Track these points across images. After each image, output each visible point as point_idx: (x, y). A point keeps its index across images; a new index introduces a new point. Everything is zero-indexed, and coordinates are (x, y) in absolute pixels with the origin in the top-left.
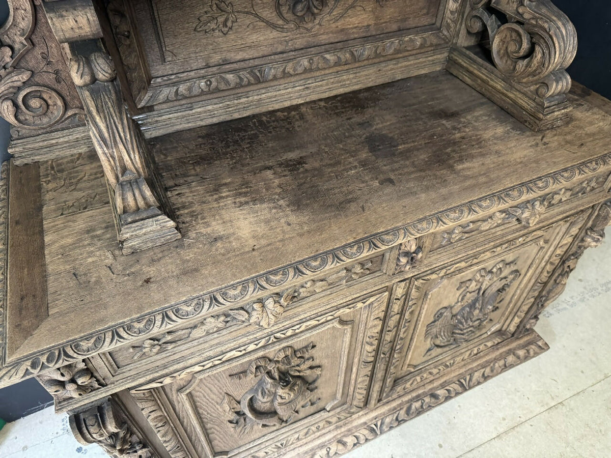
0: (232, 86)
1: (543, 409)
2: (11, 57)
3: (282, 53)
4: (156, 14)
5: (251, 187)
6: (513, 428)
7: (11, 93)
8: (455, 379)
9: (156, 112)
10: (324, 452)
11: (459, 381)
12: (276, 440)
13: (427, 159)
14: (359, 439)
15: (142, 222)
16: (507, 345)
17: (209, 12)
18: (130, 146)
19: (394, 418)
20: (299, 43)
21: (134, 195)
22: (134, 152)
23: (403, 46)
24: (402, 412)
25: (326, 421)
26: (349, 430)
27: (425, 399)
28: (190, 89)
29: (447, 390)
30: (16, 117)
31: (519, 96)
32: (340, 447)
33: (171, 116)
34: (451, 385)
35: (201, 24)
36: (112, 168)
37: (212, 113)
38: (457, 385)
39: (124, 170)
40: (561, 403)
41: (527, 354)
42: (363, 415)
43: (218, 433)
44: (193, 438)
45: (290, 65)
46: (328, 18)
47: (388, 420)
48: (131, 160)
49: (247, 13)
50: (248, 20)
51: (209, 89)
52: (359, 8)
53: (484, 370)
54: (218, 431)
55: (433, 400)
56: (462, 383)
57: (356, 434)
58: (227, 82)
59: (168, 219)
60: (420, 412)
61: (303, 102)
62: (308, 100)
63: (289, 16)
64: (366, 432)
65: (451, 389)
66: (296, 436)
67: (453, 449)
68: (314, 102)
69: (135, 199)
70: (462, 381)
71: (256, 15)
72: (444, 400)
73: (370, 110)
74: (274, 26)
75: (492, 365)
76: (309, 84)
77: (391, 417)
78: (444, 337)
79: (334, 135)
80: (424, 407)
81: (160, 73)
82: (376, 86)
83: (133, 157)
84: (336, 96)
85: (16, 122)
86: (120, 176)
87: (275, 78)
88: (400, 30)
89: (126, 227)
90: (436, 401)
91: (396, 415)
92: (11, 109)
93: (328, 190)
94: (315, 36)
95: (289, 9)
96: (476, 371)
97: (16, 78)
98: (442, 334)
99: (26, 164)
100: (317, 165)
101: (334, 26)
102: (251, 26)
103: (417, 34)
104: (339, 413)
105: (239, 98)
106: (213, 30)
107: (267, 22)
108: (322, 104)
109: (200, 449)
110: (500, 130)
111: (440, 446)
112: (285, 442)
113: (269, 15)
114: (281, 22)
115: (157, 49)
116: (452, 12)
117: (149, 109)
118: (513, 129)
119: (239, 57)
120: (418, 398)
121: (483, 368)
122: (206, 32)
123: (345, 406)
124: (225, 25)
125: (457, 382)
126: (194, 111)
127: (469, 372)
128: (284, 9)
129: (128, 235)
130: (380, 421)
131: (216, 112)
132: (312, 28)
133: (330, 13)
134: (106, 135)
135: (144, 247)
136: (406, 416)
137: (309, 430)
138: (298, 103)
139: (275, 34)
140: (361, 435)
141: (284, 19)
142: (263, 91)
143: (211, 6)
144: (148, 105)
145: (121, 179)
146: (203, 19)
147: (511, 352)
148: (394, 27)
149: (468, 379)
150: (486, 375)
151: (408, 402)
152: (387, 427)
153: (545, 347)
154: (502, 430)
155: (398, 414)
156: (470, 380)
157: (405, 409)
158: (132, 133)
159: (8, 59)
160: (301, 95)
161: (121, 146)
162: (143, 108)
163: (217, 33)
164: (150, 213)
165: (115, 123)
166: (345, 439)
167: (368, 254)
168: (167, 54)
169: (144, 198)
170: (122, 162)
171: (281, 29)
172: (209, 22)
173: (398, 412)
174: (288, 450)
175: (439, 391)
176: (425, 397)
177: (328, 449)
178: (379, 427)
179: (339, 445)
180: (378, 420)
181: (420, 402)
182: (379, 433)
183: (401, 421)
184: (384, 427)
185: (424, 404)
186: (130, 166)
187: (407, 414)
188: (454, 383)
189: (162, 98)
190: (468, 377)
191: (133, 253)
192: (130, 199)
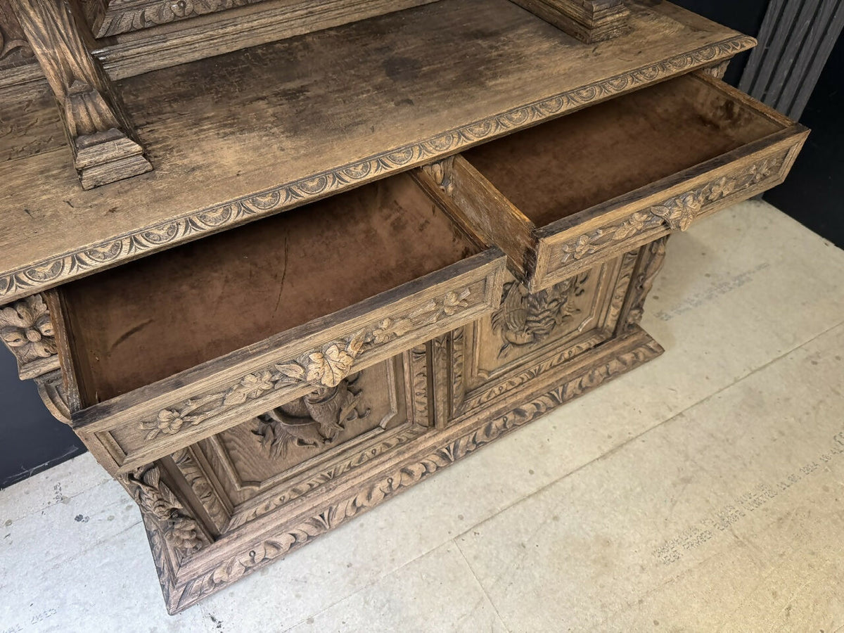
0: (213, 9)
1: (658, 422)
5: (238, 118)
6: (621, 446)
8: (544, 392)
9: (120, 46)
10: (385, 483)
11: (549, 393)
12: (321, 468)
13: (454, 79)
14: (429, 467)
15: (101, 145)
16: (609, 348)
18: (74, 45)
19: (471, 440)
21: (87, 109)
22: (81, 56)
24: (480, 432)
25: (384, 444)
26: (414, 456)
27: (507, 416)
28: (159, 13)
29: (534, 404)
31: (567, 4)
32: (405, 477)
33: (140, 50)
34: (540, 398)
36: (56, 75)
37: (192, 46)
38: (548, 399)
39: (72, 78)
40: (681, 414)
41: (635, 359)
42: (431, 436)
43: (241, 450)
44: (208, 451)
47: (462, 442)
48: (78, 64)
51: (184, 13)
53: (581, 379)
54: (240, 446)
55: (518, 418)
56: (553, 395)
57: (424, 461)
58: (206, 4)
59: (132, 142)
60: (502, 432)
61: (308, 32)
62: (314, 29)
64: (436, 458)
65: (540, 403)
66: (347, 463)
67: (546, 474)
68: (323, 31)
69: (89, 114)
70: (553, 393)
72: (531, 417)
73: (392, 36)
75: (590, 372)
76: (312, 7)
77: (466, 439)
78: (515, 325)
79: (346, 62)
80: (508, 427)
82: (401, 11)
83: (79, 59)
84: (350, 24)
86: (67, 85)
89: (82, 151)
90: (522, 418)
91: (472, 436)
93: (333, 115)
96: (571, 381)
98: (512, 321)
100: (322, 92)
104: (399, 433)
105: (225, 26)
108: (333, 33)
109: (220, 472)
110: (546, 46)
111: (531, 472)
112: (333, 470)
117: (111, 40)
118: (561, 43)
120: (498, 415)
121: (579, 377)
123: (406, 425)
125: (547, 395)
126: (168, 43)
127: (561, 383)
129: (85, 162)
130: (453, 444)
131: (197, 45)
134: (44, 32)
135: (109, 179)
136: (485, 437)
137: (363, 455)
138: (303, 33)
140: (430, 463)
142: (255, 17)
144: (109, 35)
145: (69, 90)
147: (613, 356)
149: (560, 392)
150: (584, 386)
151: (486, 420)
152: (462, 452)
153: (658, 351)
154: (606, 449)
155: (475, 434)
156: (564, 392)
157: (483, 429)
158: (75, 31)
160: (304, 22)
161: (63, 46)
162: (102, 39)
164: (110, 134)
165: (53, 18)
166: (410, 468)
167: (376, 174)
169: (100, 114)
170: (67, 66)
174: (339, 483)
175: (524, 406)
176: (507, 414)
177: (390, 481)
178: (452, 452)
179: (404, 475)
180: (450, 443)
181: (501, 420)
182: (453, 460)
183: (480, 443)
184: (459, 452)
185: (507, 423)
186: (78, 72)
187: (486, 435)
188: (543, 395)
189: (125, 24)
190: (561, 389)
191: (95, 187)
192: (83, 114)
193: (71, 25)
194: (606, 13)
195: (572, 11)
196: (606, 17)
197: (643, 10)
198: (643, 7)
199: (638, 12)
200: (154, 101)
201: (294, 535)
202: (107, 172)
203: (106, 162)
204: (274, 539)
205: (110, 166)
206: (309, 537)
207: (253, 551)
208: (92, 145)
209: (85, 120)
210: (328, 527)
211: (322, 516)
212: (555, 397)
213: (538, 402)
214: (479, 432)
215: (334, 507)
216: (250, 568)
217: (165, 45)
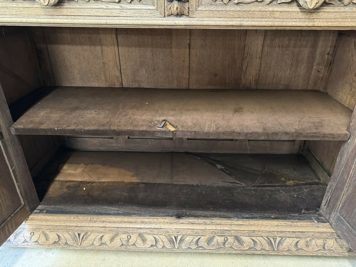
8: (264, 234)
10: (124, 237)
14: (157, 243)
19: (195, 240)
24: (204, 239)
26: (151, 230)
27: (229, 238)
29: (253, 240)
32: (140, 241)
34: (260, 238)
38: (265, 242)
42: (167, 223)
47: (188, 239)
53: (298, 240)
55: (236, 243)
56: (271, 241)
57: (156, 236)
60: (221, 248)
64: (165, 240)
65: (258, 242)
70: (272, 239)
72: (247, 248)
75: (308, 239)
77: (191, 238)
80: (226, 246)
91: (197, 238)
96: (289, 237)
120: (222, 233)
121: (297, 238)
125: (266, 238)
127: (281, 235)
130: (181, 236)
136: (206, 244)
140: (160, 240)
147: (333, 237)
149: (278, 241)
150: (299, 247)
151: (211, 232)
155: (199, 238)
156: (280, 243)
157: (206, 237)
166: (145, 236)
173: (199, 237)
175: (244, 238)
176: (228, 236)
177: (129, 237)
178: (178, 241)
179: (139, 238)
180: (179, 235)
181: (223, 238)
182: (176, 248)
183: (201, 247)
184: (183, 245)
185: (227, 242)
187: (208, 243)
188: (262, 237)
190: (278, 239)
201: (59, 236)
204: (47, 232)
206: (66, 243)
207: (33, 233)
210: (79, 244)
211: (79, 235)
212: (272, 244)
213: (256, 240)
214: (202, 238)
215: (89, 233)
216: (27, 241)
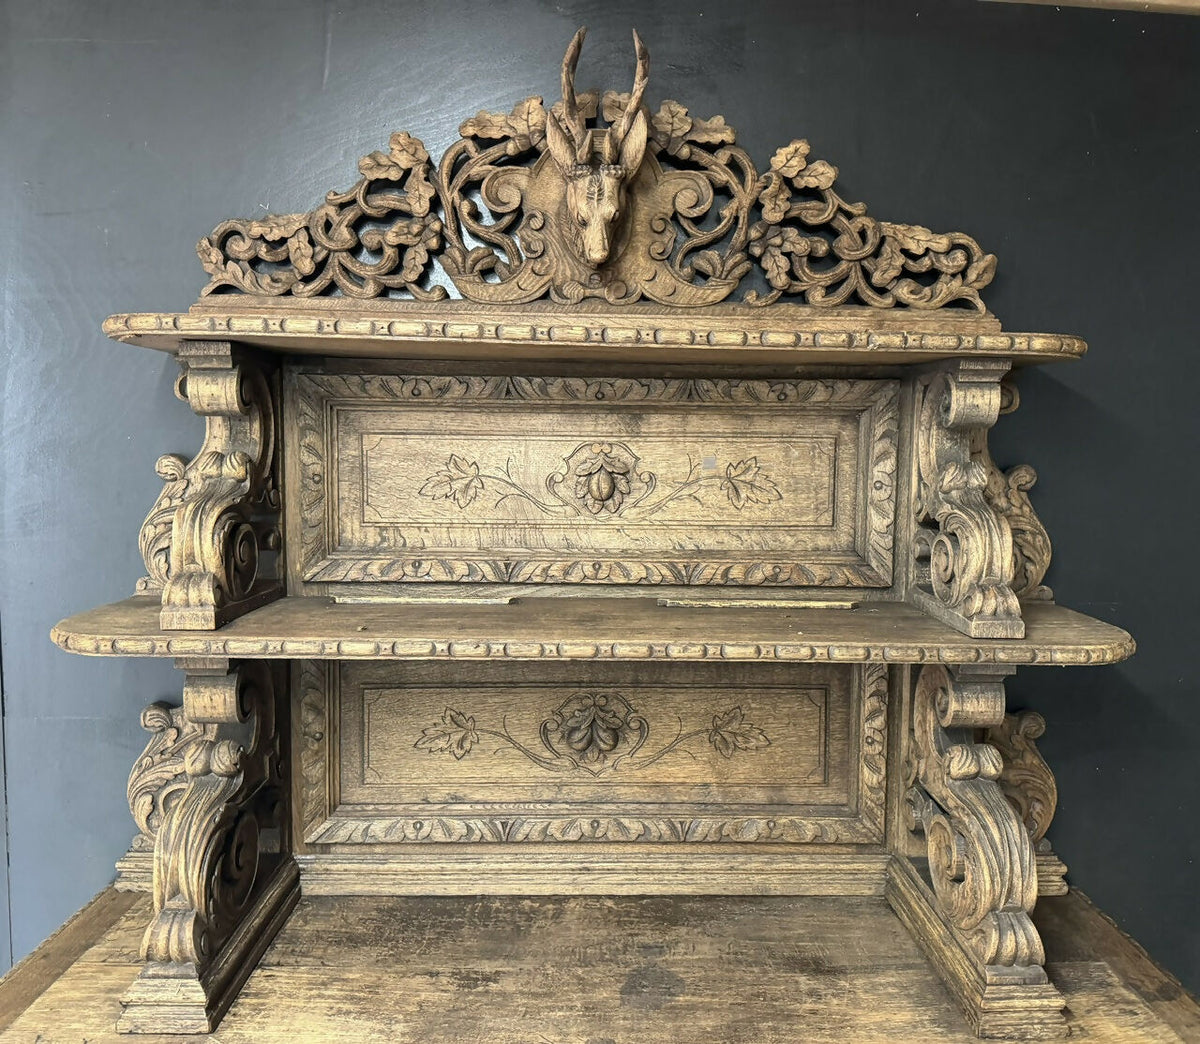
0: (454, 838)
2: (174, 741)
3: (550, 802)
4: (366, 717)
5: (377, 993)
7: (155, 786)
9: (331, 856)
13: (709, 1029)
15: (164, 980)
17: (440, 724)
18: (193, 856)
20: (581, 793)
21: (170, 932)
22: (194, 866)
23: (776, 833)
28: (388, 830)
30: (148, 818)
33: (349, 866)
35: (425, 739)
36: (161, 886)
37: (416, 877)
39: (176, 892)
45: (556, 823)
46: (629, 761)
48: (187, 877)
49: (495, 733)
50: (495, 744)
51: (417, 836)
52: (684, 754)
58: (448, 831)
59: (200, 988)
61: (577, 893)
62: (586, 892)
63: (561, 747)
68: (598, 897)
69: (168, 939)
71: (510, 739)
73: (683, 930)
74: (537, 760)
76: (592, 862)
79: (586, 953)
81: (354, 799)
83: (190, 875)
84: (643, 897)
85: (145, 826)
86: (167, 897)
87: (527, 841)
88: (771, 804)
89: (139, 981)
92: (148, 808)
93: (491, 1029)
94: (606, 784)
95: (563, 737)
97: (168, 768)
99: (129, 891)
100: (511, 988)
101: (639, 774)
102: (500, 753)
103: (807, 815)
105: (465, 860)
106: (442, 750)
107: (526, 752)
108: (610, 903)
110: (904, 1017)
113: (529, 742)
114: (547, 754)
115: (357, 764)
116: (871, 789)
117: (321, 848)
118: (933, 1021)
119: (478, 797)
122: (430, 751)
124: (460, 745)
126: (386, 867)
128: (554, 738)
129: (134, 996)
131: (422, 877)
132: (600, 772)
133: (632, 754)
134: (172, 835)
135: (150, 1028)
138: (567, 893)
139: (538, 771)
141: (553, 750)
142: (508, 858)
143: (443, 718)
144: (320, 841)
145: (166, 903)
146: (431, 731)
148: (760, 796)
159: (170, 744)
160: (575, 879)
161: (182, 856)
162: (313, 844)
163: (446, 756)
164: (182, 970)
165: (191, 822)
168: (368, 773)
169: (180, 942)
170: (176, 877)
171: (549, 766)
172: (437, 738)
186: (183, 887)
189: (341, 835)
191: (131, 1033)
192: (163, 935)
193: (204, 834)
194: (1014, 991)
195: (962, 971)
196: (1012, 998)
197: (1129, 1002)
198: (1133, 997)
199: (1117, 1002)
200: (318, 936)
202: (154, 1020)
203: (158, 1004)
205: (162, 1009)
208: (155, 977)
209: (161, 944)
217: (381, 867)
